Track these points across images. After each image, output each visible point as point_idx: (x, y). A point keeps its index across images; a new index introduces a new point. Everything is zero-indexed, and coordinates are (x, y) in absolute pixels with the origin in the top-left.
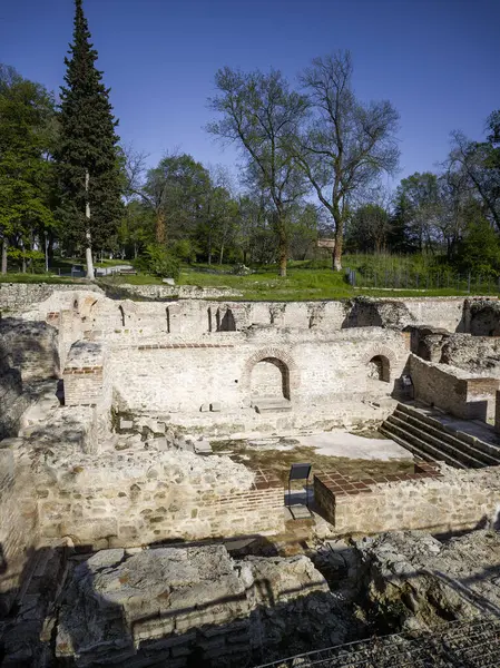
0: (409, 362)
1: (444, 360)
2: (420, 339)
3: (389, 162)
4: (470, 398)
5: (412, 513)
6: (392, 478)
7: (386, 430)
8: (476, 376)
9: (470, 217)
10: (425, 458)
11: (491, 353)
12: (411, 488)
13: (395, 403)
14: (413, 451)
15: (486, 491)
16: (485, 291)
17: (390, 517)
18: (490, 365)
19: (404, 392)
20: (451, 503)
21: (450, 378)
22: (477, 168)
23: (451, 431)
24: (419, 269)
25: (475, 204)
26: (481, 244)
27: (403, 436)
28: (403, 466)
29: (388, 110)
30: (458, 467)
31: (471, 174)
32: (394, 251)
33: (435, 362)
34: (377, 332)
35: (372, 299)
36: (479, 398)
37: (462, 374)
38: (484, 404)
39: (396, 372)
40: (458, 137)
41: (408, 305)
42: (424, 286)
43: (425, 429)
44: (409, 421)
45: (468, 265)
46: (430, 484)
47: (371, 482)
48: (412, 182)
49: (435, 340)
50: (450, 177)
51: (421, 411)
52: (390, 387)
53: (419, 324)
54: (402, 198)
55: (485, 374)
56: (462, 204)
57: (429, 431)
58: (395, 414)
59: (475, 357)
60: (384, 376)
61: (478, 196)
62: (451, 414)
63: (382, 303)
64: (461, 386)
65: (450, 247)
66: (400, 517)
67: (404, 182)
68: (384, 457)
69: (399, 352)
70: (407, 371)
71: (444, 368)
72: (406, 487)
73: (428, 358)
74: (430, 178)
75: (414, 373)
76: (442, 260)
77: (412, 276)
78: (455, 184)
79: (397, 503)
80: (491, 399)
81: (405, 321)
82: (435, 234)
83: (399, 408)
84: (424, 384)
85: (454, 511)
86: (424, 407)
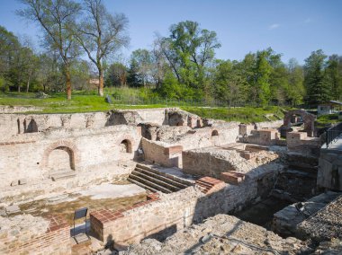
0: (141, 142)
1: (158, 139)
2: (146, 129)
3: (125, 42)
4: (171, 156)
5: (146, 223)
6: (135, 205)
7: (131, 179)
8: (172, 145)
9: (165, 71)
10: (152, 191)
11: (178, 134)
12: (146, 209)
13: (135, 164)
14: (146, 188)
15: (181, 203)
16: (173, 105)
17: (134, 228)
18: (178, 139)
19: (140, 157)
20: (166, 213)
21: (161, 147)
22: (167, 49)
23: (163, 174)
24: (144, 95)
25: (166, 65)
26: (170, 83)
27: (140, 181)
28: (141, 197)
29: (123, 18)
30: (167, 193)
31: (164, 51)
32: (131, 86)
33: (153, 140)
34: (124, 127)
35: (121, 110)
36: (175, 156)
37: (167, 145)
38: (176, 159)
39: (135, 147)
40: (157, 35)
41: (139, 113)
42: (146, 104)
43: (151, 175)
44: (143, 172)
45: (166, 93)
46: (155, 205)
47: (123, 210)
48: (137, 53)
49: (152, 130)
50: (155, 52)
51: (149, 166)
52: (132, 156)
53: (144, 122)
54: (133, 60)
55: (176, 144)
56: (161, 65)
57: (153, 176)
58: (136, 170)
59: (171, 136)
60: (128, 150)
61: (167, 62)
62: (162, 166)
63: (126, 112)
64: (166, 151)
65: (157, 85)
66: (140, 227)
67: (134, 53)
68: (131, 194)
69: (136, 136)
70: (141, 146)
71: (158, 143)
72: (142, 209)
73: (150, 138)
74: (146, 52)
75: (144, 147)
76: (154, 91)
77: (140, 98)
78: (158, 56)
79: (138, 219)
80: (180, 156)
81: (139, 121)
82: (150, 79)
83: (137, 166)
84: (149, 153)
85: (167, 217)
86: (150, 164)
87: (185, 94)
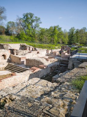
0: (10, 55)
1: (17, 54)
2: (12, 51)
3: (5, 18)
4: (22, 60)
5: (11, 83)
6: (7, 78)
7: (6, 69)
8: (22, 57)
9: (21, 30)
10: (14, 73)
11: (25, 53)
12: (10, 78)
13: (8, 63)
14: (11, 72)
15: (24, 76)
16: (24, 42)
17: (6, 85)
18: (25, 55)
19: (9, 61)
20: (18, 79)
21: (18, 58)
22: (22, 22)
23: (18, 67)
24: (12, 38)
25: (21, 28)
26: (23, 35)
27: (9, 69)
28: (9, 75)
29: (4, 8)
30: (19, 73)
31: (20, 23)
32: (7, 35)
33: (15, 55)
34: (3, 50)
35: (2, 44)
36: (23, 60)
37: (20, 57)
39: (7, 57)
40: (18, 16)
41: (10, 45)
42: (13, 42)
43: (13, 67)
44: (10, 66)
45: (21, 38)
46: (14, 77)
47: (2, 79)
48: (10, 23)
49: (15, 51)
50: (17, 23)
51: (13, 64)
52: (6, 60)
53: (12, 48)
54: (8, 25)
55: (24, 56)
56: (19, 28)
57: (15, 67)
58: (8, 65)
59: (22, 54)
60: (5, 58)
61: (22, 27)
62: (18, 64)
63: (4, 45)
64: (20, 59)
65: (18, 35)
66: (8, 85)
67: (8, 22)
68: (5, 74)
69: (8, 54)
70: (10, 57)
71: (17, 56)
72: (9, 79)
73: (14, 54)
74: (14, 23)
75: (11, 57)
76: (16, 37)
77: (11, 40)
78: (18, 25)
79: (7, 82)
80: (25, 60)
81: (9, 48)
82: (15, 32)
83: (8, 64)
84: (13, 59)
85: (19, 81)
86: (13, 63)
87: (28, 39)
